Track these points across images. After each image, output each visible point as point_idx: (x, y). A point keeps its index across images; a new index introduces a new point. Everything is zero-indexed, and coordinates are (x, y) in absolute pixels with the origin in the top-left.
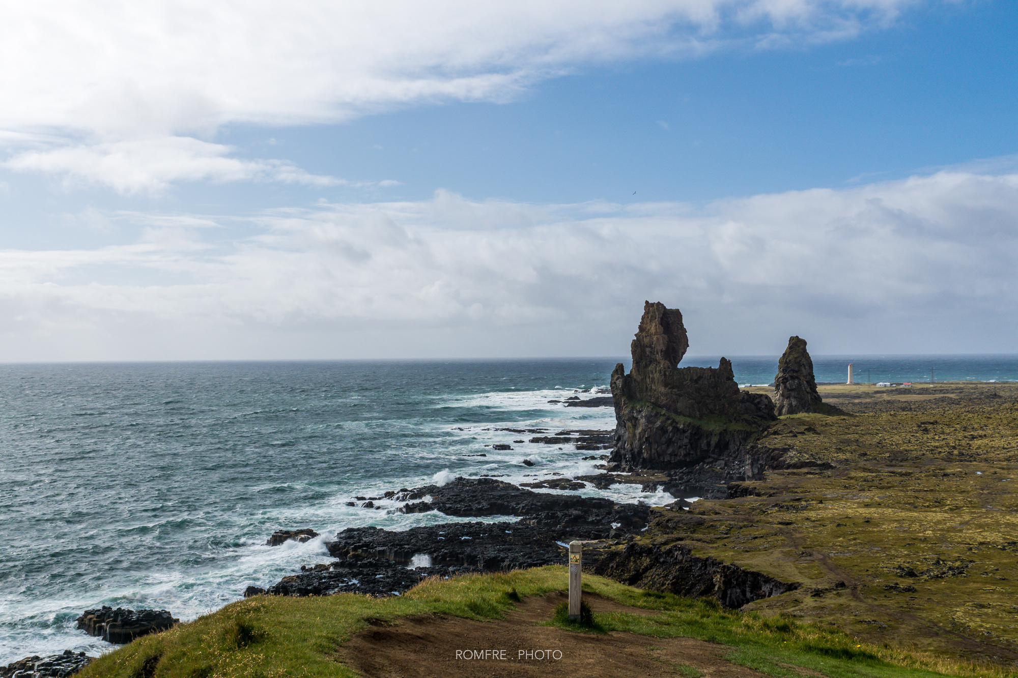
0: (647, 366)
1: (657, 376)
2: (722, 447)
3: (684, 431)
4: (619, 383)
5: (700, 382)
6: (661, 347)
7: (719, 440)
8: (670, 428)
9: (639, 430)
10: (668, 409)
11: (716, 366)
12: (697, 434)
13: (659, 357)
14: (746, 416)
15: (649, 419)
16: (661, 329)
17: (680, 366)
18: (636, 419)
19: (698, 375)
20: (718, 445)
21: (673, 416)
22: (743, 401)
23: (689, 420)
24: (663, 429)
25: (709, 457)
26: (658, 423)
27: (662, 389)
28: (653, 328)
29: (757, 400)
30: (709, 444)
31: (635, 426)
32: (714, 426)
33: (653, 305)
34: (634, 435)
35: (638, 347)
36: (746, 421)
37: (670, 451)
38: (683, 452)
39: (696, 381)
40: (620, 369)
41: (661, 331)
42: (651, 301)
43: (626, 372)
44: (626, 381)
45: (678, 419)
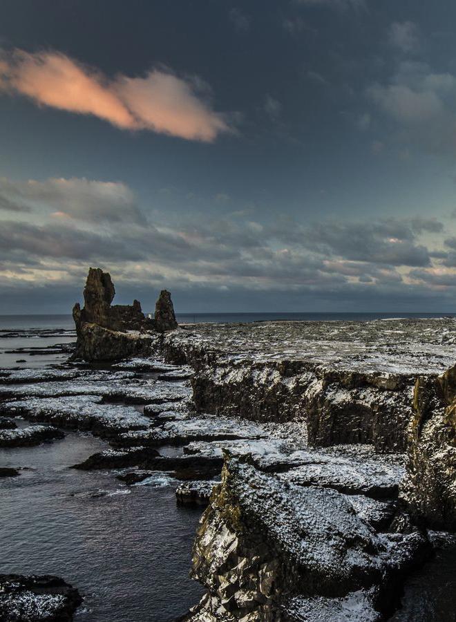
0: (94, 304)
1: (101, 310)
2: (139, 347)
3: (118, 340)
4: (79, 314)
5: (124, 313)
6: (102, 293)
7: (138, 343)
8: (111, 338)
9: (93, 340)
10: (108, 328)
11: (132, 304)
12: (126, 341)
13: (101, 299)
15: (99, 334)
16: (101, 284)
17: (112, 304)
18: (90, 334)
19: (122, 310)
20: (137, 346)
21: (111, 331)
23: (121, 333)
24: (106, 339)
26: (104, 336)
27: (104, 317)
28: (97, 283)
31: (90, 338)
33: (95, 270)
34: (90, 343)
35: (89, 294)
36: (149, 333)
37: (112, 350)
38: (118, 351)
39: (121, 313)
40: (77, 306)
41: (100, 284)
42: (93, 268)
43: (82, 308)
44: (82, 314)
45: (115, 333)
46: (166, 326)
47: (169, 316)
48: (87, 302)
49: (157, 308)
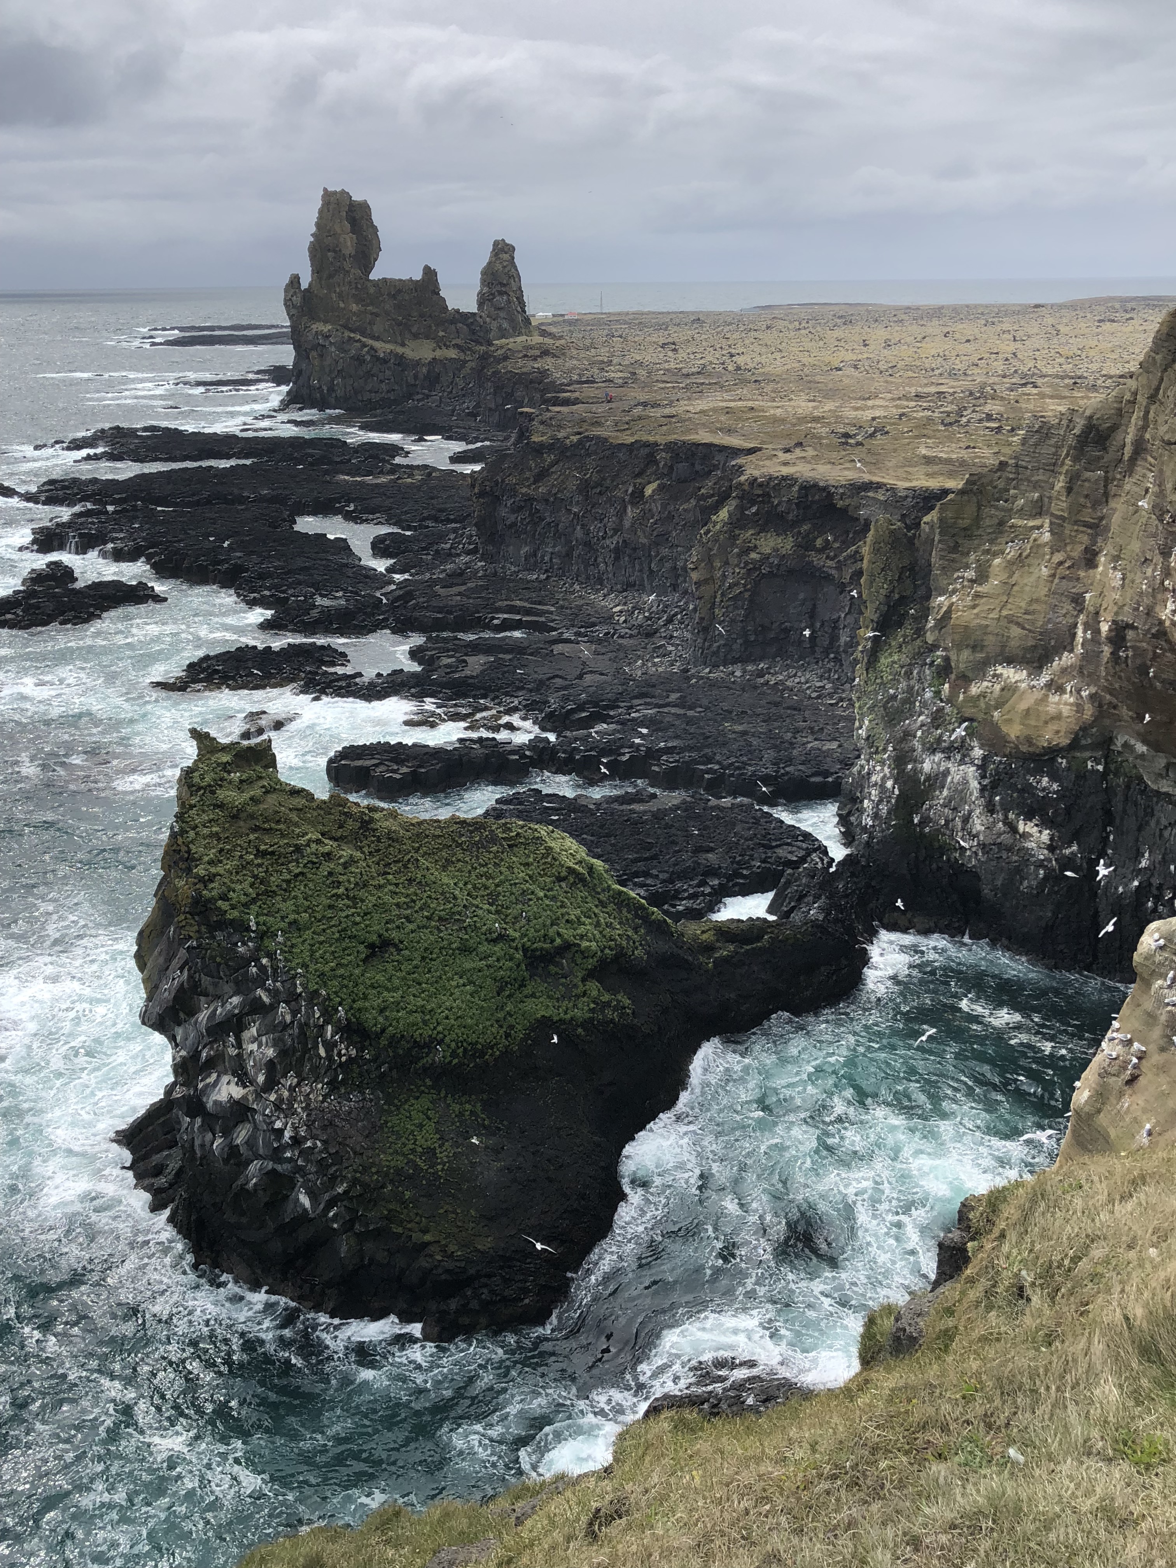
0: (332, 276)
1: (346, 289)
2: (433, 380)
3: (385, 361)
4: (297, 300)
5: (399, 298)
6: (350, 250)
7: (428, 372)
8: (368, 358)
10: (363, 332)
11: (418, 276)
12: (401, 365)
13: (347, 264)
14: (458, 341)
15: (342, 348)
16: (347, 226)
17: (374, 275)
18: (323, 346)
19: (395, 289)
20: (427, 377)
21: (370, 342)
22: (453, 321)
23: (390, 347)
24: (358, 360)
25: (418, 393)
26: (353, 352)
27: (354, 307)
28: (339, 224)
29: (471, 320)
30: (416, 377)
31: (322, 356)
32: (420, 354)
33: (335, 193)
34: (322, 368)
35: (319, 252)
36: (456, 346)
37: (370, 386)
38: (385, 388)
39: (394, 297)
41: (345, 228)
42: (331, 189)
43: (305, 285)
44: (304, 298)
45: (377, 344)
46: (500, 328)
47: (509, 302)
48: (317, 270)
49: (483, 282)
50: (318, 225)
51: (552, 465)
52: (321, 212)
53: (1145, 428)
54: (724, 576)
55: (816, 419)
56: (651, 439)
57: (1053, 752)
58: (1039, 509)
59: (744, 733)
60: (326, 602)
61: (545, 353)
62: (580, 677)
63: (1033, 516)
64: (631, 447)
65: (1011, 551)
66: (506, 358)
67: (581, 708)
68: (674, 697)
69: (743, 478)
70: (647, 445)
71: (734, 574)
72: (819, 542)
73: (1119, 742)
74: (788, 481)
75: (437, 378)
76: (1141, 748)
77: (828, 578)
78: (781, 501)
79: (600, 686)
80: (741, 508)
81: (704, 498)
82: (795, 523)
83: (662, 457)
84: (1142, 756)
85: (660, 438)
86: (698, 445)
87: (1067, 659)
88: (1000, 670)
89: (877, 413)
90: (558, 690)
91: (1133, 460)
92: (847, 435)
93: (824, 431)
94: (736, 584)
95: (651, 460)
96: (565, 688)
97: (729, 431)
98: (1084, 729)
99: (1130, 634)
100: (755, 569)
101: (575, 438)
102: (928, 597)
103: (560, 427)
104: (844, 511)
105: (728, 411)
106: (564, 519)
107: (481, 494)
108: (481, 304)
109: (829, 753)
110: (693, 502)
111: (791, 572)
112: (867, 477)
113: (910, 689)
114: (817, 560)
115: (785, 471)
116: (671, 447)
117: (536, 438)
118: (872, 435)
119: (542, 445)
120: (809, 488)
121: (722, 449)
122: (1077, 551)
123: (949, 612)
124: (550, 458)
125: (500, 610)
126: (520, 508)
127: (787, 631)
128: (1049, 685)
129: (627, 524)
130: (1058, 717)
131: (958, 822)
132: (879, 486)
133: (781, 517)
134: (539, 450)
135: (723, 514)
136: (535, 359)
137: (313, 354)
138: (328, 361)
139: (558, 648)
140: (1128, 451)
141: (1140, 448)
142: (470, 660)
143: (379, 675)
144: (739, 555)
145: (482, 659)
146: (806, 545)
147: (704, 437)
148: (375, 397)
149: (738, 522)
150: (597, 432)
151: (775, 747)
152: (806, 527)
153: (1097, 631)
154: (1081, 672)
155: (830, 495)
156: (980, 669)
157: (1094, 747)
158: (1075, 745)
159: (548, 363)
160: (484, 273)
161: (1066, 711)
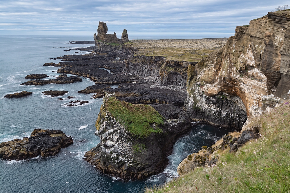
0: (101, 34)
1: (103, 36)
2: (115, 48)
3: (109, 46)
4: (96, 37)
6: (103, 30)
10: (105, 42)
11: (113, 34)
12: (111, 46)
13: (103, 32)
14: (119, 43)
15: (102, 44)
17: (107, 34)
19: (110, 36)
21: (106, 43)
22: (118, 40)
23: (109, 44)
24: (105, 45)
25: (113, 50)
26: (104, 44)
27: (104, 38)
28: (101, 27)
29: (121, 40)
30: (113, 48)
32: (114, 45)
33: (101, 22)
34: (99, 47)
35: (99, 31)
37: (106, 49)
38: (108, 50)
40: (95, 34)
41: (103, 27)
42: (100, 22)
43: (97, 35)
44: (97, 37)
45: (107, 44)
46: (125, 41)
47: (126, 38)
48: (98, 33)
49: (122, 35)
50: (99, 27)
51: (137, 59)
52: (99, 25)
53: (227, 52)
54: (164, 74)
55: (174, 53)
56: (152, 56)
57: (215, 95)
58: (212, 63)
59: (169, 95)
60: (105, 79)
61: (132, 45)
62: (144, 88)
63: (211, 64)
64: (149, 57)
65: (208, 69)
66: (126, 45)
67: (145, 92)
68: (158, 91)
69: (166, 61)
70: (151, 56)
71: (166, 73)
72: (177, 69)
73: (224, 94)
74: (172, 61)
75: (116, 48)
76: (227, 94)
77: (179, 74)
78: (172, 64)
79: (147, 89)
80: (166, 65)
81: (160, 63)
82: (174, 67)
83: (153, 58)
84: (227, 95)
85: (153, 55)
86: (158, 56)
87: (217, 83)
88: (207, 84)
89: (182, 52)
90: (141, 90)
91: (225, 56)
92: (179, 55)
93: (176, 55)
94: (166, 75)
95: (152, 58)
96: (143, 90)
97: (162, 55)
98: (219, 92)
99: (226, 79)
100: (168, 73)
101: (141, 56)
102: (197, 75)
103: (138, 54)
104: (181, 65)
105: (161, 52)
106: (139, 67)
107: (127, 63)
108: (122, 38)
109: (181, 98)
110: (158, 64)
111: (174, 73)
112: (184, 60)
113: (195, 88)
114: (177, 72)
115: (172, 60)
116: (155, 56)
117: (135, 56)
118: (182, 55)
119: (136, 56)
120: (175, 62)
121: (162, 57)
122: (217, 68)
123: (200, 77)
124: (137, 58)
125: (131, 79)
126: (133, 65)
127: (173, 81)
128: (214, 86)
129: (149, 67)
130: (216, 91)
131: (202, 105)
132: (185, 61)
133: (172, 66)
134: (135, 57)
135: (164, 65)
136: (131, 45)
137: (98, 45)
138: (100, 46)
139: (140, 84)
140: (224, 55)
141: (226, 55)
142: (128, 86)
143: (115, 88)
144: (166, 71)
145: (130, 86)
146: (176, 70)
147: (159, 55)
148: (107, 51)
149: (166, 66)
150: (143, 55)
151: (174, 97)
152: (175, 67)
153: (221, 79)
154: (219, 84)
155: (179, 63)
156: (204, 85)
157: (220, 94)
158: (218, 94)
159: (132, 46)
160: (122, 34)
161: (217, 90)
